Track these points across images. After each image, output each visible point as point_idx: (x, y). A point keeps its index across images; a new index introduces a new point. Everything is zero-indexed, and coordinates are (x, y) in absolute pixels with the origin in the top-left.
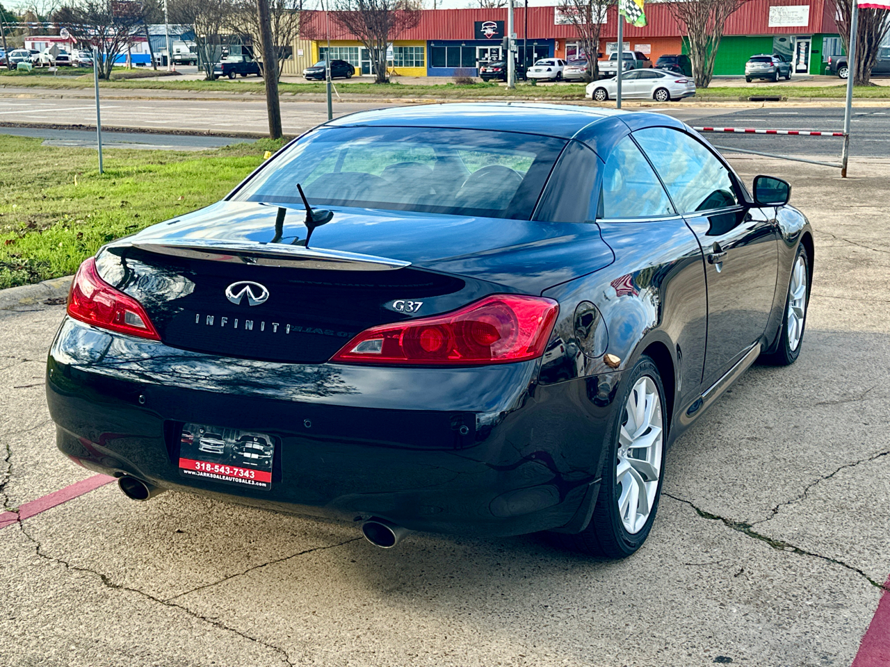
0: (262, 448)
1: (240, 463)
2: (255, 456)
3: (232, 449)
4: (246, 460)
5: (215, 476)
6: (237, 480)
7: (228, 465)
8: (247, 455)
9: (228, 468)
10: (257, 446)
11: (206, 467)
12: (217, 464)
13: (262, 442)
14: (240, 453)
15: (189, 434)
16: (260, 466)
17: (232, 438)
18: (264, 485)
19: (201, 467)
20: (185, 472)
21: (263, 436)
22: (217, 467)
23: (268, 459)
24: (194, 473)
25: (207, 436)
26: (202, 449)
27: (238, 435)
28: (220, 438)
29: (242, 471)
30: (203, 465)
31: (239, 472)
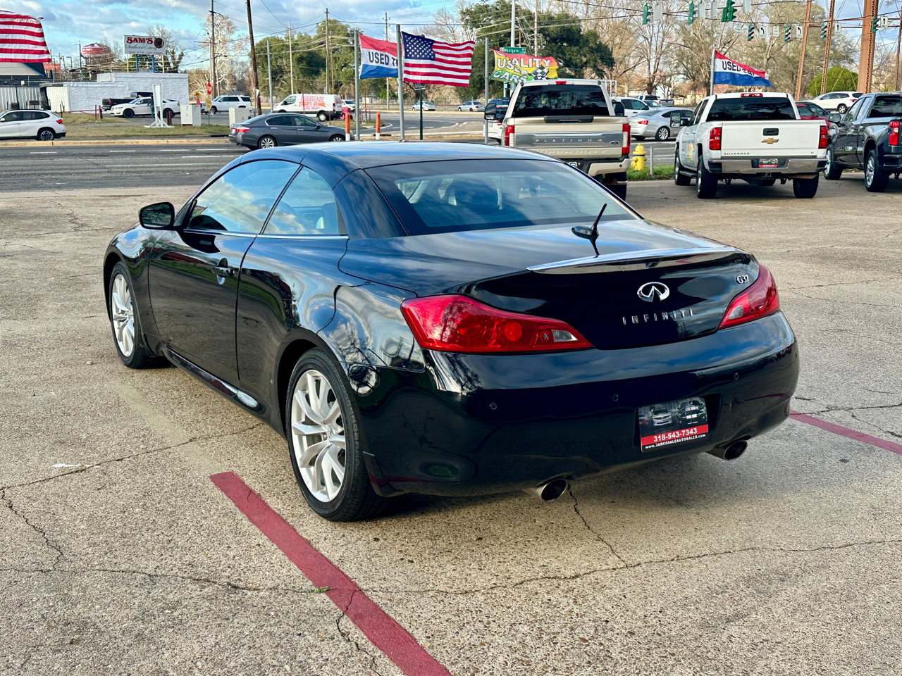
0: (697, 408)
1: (686, 425)
2: (695, 416)
3: (677, 416)
4: (689, 420)
5: (669, 443)
6: (685, 439)
7: (677, 430)
8: (689, 417)
9: (678, 432)
10: (694, 408)
11: (661, 437)
12: (669, 432)
13: (695, 403)
14: (684, 417)
15: (644, 416)
16: (699, 422)
17: (675, 408)
18: (704, 435)
19: (658, 439)
20: (647, 447)
21: (695, 399)
22: (669, 434)
23: (704, 415)
24: (653, 446)
25: (656, 413)
26: (656, 425)
27: (678, 404)
28: (666, 412)
29: (688, 430)
30: (659, 437)
31: (686, 432)
